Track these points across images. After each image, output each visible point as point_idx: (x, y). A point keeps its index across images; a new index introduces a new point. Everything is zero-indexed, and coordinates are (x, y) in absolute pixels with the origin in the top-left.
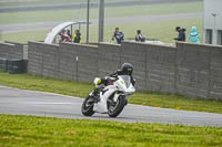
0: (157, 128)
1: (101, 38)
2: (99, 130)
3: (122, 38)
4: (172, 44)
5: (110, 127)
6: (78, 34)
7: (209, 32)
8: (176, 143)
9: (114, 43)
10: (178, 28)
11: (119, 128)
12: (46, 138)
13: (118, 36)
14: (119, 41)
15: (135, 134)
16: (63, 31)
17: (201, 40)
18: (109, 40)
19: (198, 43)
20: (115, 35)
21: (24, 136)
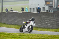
0: (17, 34)
4: (21, 12)
5: (5, 34)
7: (31, 9)
8: (22, 38)
9: (6, 12)
10: (22, 8)
11: (7, 34)
13: (7, 10)
14: (7, 11)
15: (11, 36)
17: (28, 11)
19: (28, 12)
20: (6, 10)
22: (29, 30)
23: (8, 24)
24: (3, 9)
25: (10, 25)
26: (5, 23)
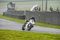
1: (46, 10)
2: (46, 36)
3: (52, 10)
5: (48, 35)
6: (40, 8)
9: (50, 11)
12: (30, 38)
13: (51, 9)
16: (36, 7)
18: (48, 10)
21: (24, 37)
22: (29, 28)
23: (52, 24)
24: (47, 8)
25: (54, 25)
26: (49, 23)
